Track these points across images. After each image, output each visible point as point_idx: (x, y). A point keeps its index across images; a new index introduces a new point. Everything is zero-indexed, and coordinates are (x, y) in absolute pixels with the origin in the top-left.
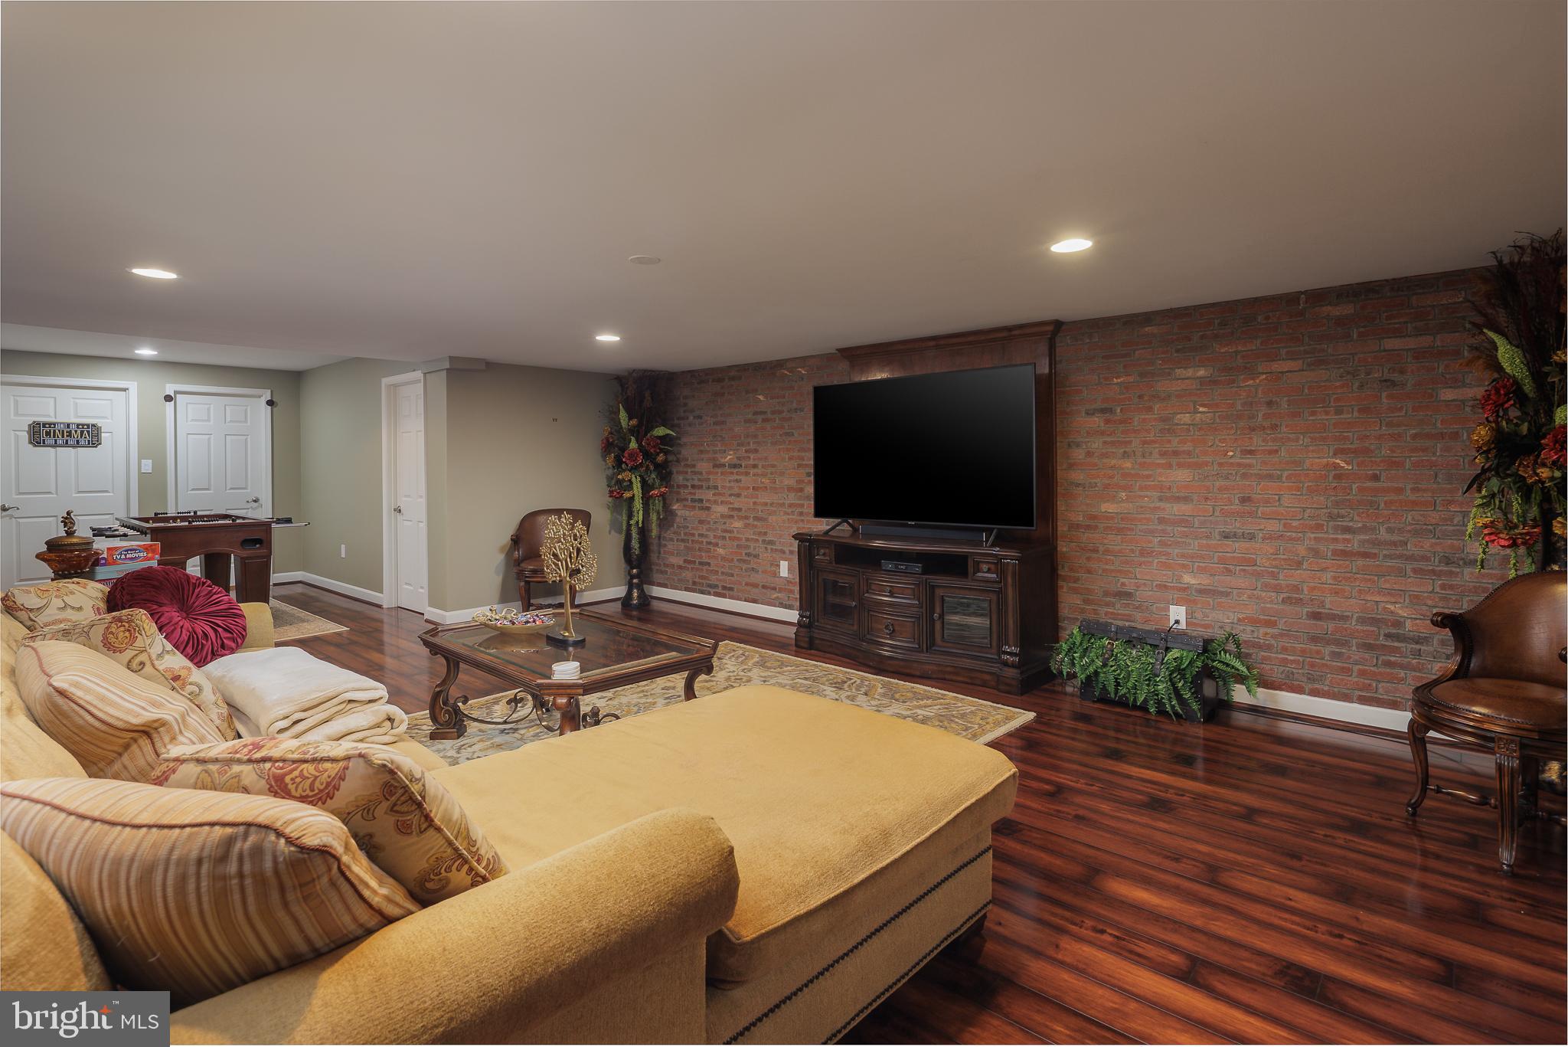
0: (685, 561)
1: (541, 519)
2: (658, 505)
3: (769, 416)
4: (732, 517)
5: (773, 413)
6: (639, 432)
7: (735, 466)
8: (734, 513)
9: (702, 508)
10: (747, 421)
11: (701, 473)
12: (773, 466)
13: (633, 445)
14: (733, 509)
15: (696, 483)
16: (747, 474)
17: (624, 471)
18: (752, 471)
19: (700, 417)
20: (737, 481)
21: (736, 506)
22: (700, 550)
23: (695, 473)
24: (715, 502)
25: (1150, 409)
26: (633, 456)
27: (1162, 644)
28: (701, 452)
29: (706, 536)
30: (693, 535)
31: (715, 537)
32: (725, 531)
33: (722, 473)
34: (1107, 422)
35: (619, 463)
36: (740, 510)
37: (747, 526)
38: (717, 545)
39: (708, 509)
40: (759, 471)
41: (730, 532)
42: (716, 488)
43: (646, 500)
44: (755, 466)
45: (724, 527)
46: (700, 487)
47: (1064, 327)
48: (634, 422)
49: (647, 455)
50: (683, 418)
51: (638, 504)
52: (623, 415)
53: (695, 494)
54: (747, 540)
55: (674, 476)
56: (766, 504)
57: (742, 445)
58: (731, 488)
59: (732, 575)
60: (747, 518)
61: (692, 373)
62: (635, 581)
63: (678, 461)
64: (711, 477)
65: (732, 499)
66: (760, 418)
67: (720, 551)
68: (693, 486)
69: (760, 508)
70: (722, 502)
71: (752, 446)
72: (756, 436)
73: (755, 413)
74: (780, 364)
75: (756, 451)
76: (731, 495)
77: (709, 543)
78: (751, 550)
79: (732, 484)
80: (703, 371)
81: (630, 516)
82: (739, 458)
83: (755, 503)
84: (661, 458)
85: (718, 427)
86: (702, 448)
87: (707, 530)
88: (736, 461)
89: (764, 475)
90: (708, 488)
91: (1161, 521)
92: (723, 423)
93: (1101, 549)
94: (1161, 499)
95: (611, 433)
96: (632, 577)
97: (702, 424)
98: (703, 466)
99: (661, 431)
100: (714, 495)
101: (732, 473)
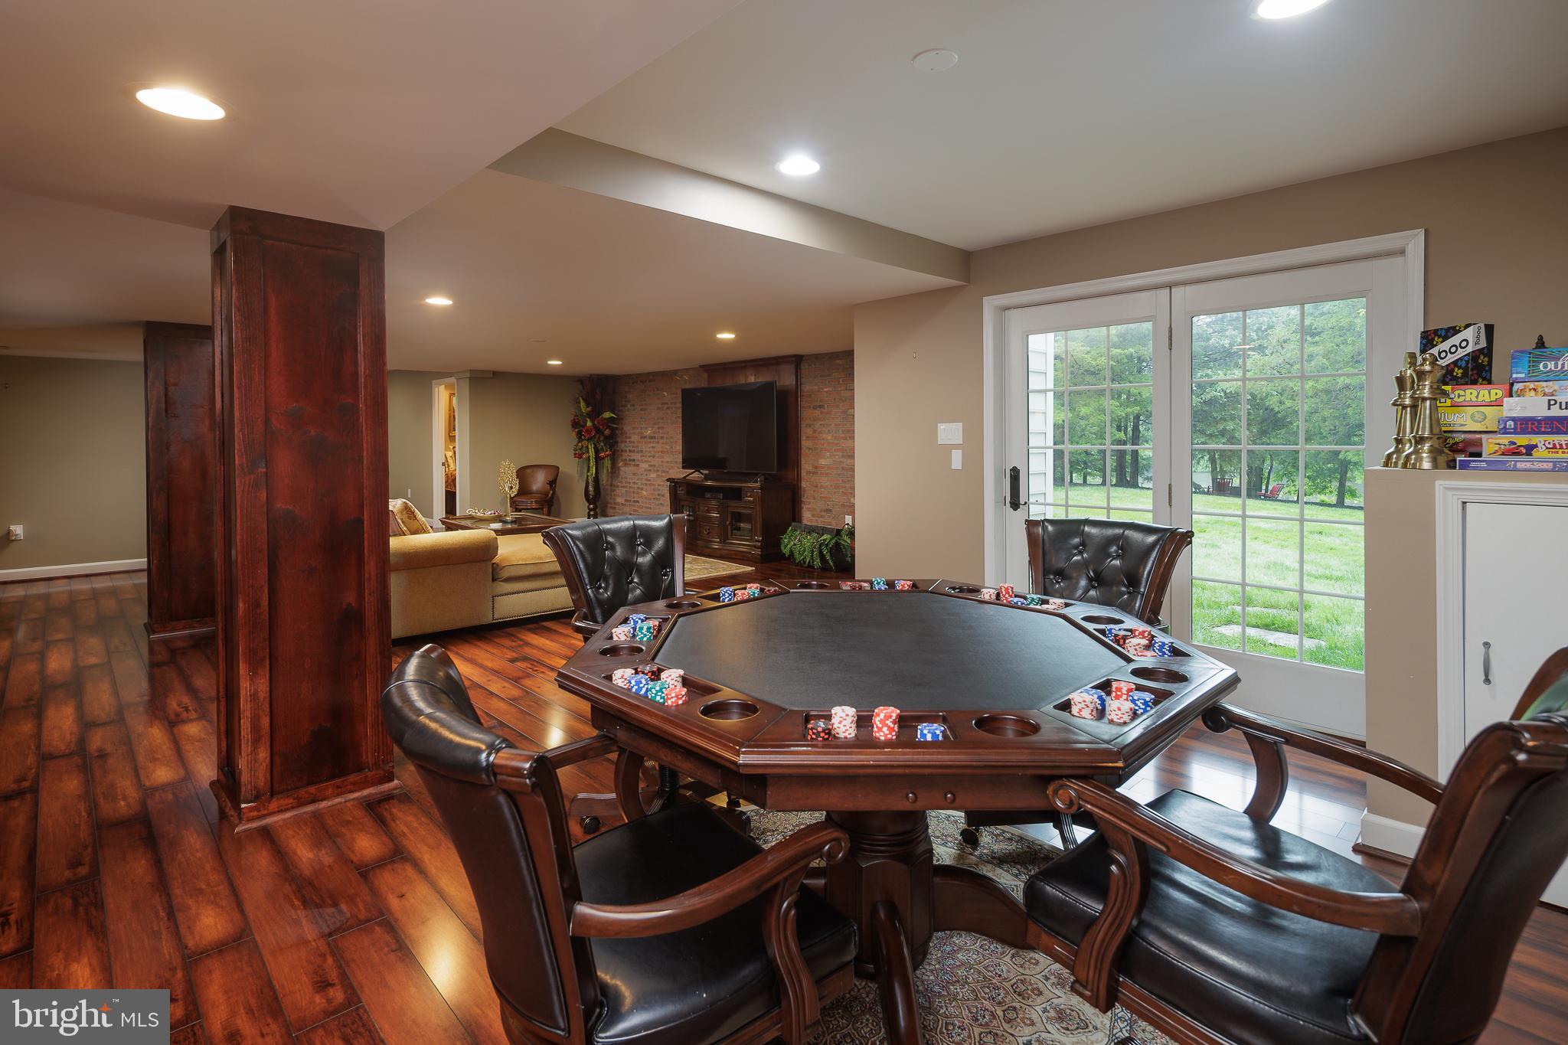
0: (626, 500)
1: (529, 471)
2: (607, 463)
3: (670, 405)
4: (650, 470)
5: (672, 403)
6: (594, 415)
7: (652, 438)
8: (652, 468)
9: (635, 465)
10: (658, 408)
11: (634, 442)
12: (672, 438)
13: (589, 423)
14: (651, 466)
15: (631, 448)
16: (658, 443)
17: (583, 440)
18: (662, 441)
19: (633, 405)
20: (653, 447)
21: (652, 463)
22: (634, 492)
23: (631, 442)
24: (642, 461)
25: (838, 406)
26: (589, 431)
27: (821, 532)
28: (634, 428)
29: (637, 484)
30: (630, 483)
31: (642, 484)
32: (647, 480)
33: (645, 443)
34: (822, 413)
35: (579, 435)
36: (654, 466)
37: (658, 476)
38: (642, 489)
39: (638, 465)
40: (664, 441)
41: (650, 480)
42: (642, 452)
43: (598, 459)
44: (662, 438)
45: (646, 477)
46: (634, 451)
47: (804, 358)
48: (590, 409)
49: (598, 431)
50: (623, 406)
51: (592, 463)
52: (582, 404)
53: (630, 456)
54: (659, 485)
55: (619, 444)
56: (668, 462)
57: (655, 424)
58: (650, 452)
59: (650, 508)
60: (658, 471)
61: (629, 376)
62: (592, 513)
63: (622, 434)
64: (640, 445)
65: (650, 459)
66: (665, 406)
67: (644, 493)
68: (630, 451)
69: (665, 464)
70: (645, 461)
71: (661, 425)
72: (663, 418)
73: (663, 404)
74: (675, 372)
75: (663, 428)
76: (650, 456)
77: (638, 488)
78: (660, 492)
79: (651, 449)
80: (635, 375)
81: (588, 471)
82: (654, 433)
83: (662, 462)
84: (607, 432)
85: (643, 412)
86: (634, 426)
87: (638, 480)
88: (652, 435)
89: (667, 443)
90: (638, 452)
91: (843, 469)
92: (646, 409)
93: (819, 485)
94: (843, 456)
95: (576, 416)
96: (590, 510)
97: (634, 410)
98: (635, 438)
99: (607, 415)
100: (641, 456)
101: (650, 442)
